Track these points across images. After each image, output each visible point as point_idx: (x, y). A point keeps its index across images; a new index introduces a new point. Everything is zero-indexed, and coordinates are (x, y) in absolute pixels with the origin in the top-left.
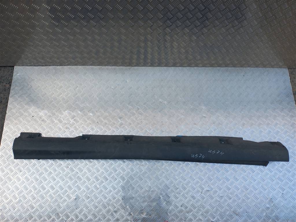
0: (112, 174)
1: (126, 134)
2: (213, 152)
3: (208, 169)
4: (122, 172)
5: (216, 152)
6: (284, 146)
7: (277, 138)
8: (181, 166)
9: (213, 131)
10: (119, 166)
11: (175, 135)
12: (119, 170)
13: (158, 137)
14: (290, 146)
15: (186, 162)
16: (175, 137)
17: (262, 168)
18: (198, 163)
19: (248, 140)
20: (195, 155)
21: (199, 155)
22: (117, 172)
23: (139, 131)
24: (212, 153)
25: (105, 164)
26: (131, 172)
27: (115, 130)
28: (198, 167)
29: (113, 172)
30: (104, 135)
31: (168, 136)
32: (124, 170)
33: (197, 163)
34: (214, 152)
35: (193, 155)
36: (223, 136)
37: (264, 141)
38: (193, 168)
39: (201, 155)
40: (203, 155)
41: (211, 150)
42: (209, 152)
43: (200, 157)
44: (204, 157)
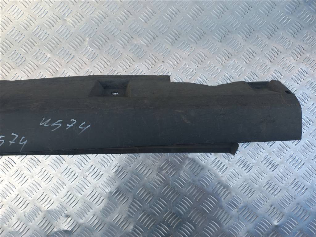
2: (54, 124)
3: (68, 171)
5: (64, 124)
6: (288, 92)
7: (273, 69)
14: (308, 92)
17: (223, 159)
19: (187, 80)
24: (50, 128)
34: (58, 123)
36: (115, 74)
37: (233, 81)
38: (26, 172)
39: (16, 136)
40: (24, 137)
41: (50, 119)
42: (41, 124)
43: (12, 142)
44: (25, 142)
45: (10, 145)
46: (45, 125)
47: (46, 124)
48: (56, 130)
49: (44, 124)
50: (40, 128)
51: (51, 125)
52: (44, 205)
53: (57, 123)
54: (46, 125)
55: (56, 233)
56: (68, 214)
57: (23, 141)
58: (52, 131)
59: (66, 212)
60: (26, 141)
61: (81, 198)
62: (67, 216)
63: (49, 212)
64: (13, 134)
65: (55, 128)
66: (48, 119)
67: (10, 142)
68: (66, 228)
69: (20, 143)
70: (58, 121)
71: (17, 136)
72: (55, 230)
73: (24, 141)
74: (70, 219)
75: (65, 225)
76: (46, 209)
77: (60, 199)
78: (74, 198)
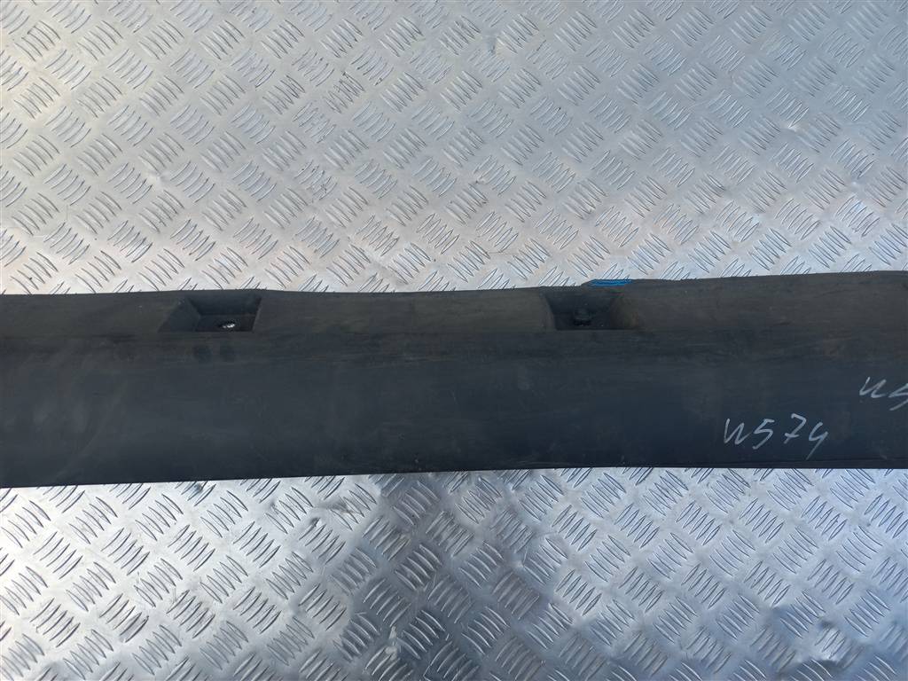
0: (110, 584)
1: (206, 284)
2: (895, 394)
4: (182, 566)
8: (625, 498)
9: (855, 237)
10: (156, 524)
11: (575, 277)
12: (162, 551)
13: (453, 292)
15: (659, 473)
16: (572, 288)
18: (748, 474)
20: (750, 428)
21: (783, 425)
22: (149, 565)
23: (308, 254)
24: (886, 402)
25: (54, 513)
26: (248, 562)
27: (120, 257)
28: (746, 500)
29: (115, 569)
30: (34, 292)
31: (520, 284)
32: (197, 550)
33: (741, 471)
34: (906, 392)
35: (733, 426)
39: (802, 421)
40: (821, 424)
41: (884, 381)
42: (862, 393)
43: (793, 435)
44: (822, 437)
45: (785, 442)
46: (873, 396)
47: (875, 391)
48: (901, 408)
49: (871, 392)
50: (861, 402)
51: (888, 395)
52: (763, 596)
53: (903, 391)
54: (877, 394)
55: (801, 667)
56: (829, 619)
57: (819, 432)
58: (892, 409)
59: (822, 614)
60: (826, 433)
61: (857, 579)
62: (826, 625)
63: (778, 612)
64: (794, 415)
65: (900, 403)
66: (879, 381)
67: (786, 435)
68: (826, 657)
69: (811, 439)
70: (904, 385)
71: (805, 420)
72: (799, 659)
73: (820, 434)
74: (832, 632)
75: (825, 649)
76: (771, 605)
77: (805, 581)
78: (840, 578)
